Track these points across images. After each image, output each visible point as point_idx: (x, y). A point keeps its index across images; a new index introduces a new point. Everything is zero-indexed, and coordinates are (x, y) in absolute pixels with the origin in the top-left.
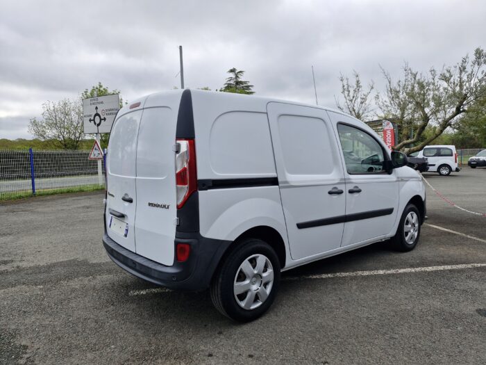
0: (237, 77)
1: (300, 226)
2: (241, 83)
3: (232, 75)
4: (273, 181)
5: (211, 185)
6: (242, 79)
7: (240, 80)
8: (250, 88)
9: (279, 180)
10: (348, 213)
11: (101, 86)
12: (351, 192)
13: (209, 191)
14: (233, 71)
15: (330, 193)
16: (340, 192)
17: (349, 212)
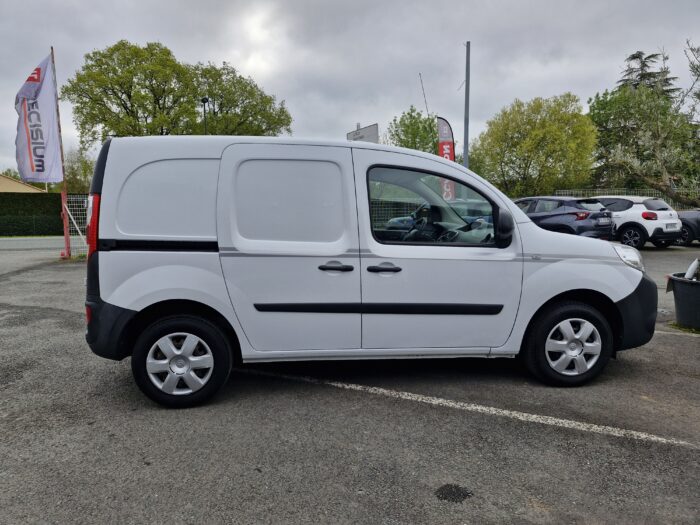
0: (644, 65)
1: (261, 308)
2: (651, 75)
3: (635, 64)
4: (212, 246)
5: (114, 245)
6: (654, 67)
7: (649, 71)
8: (671, 82)
9: (219, 246)
10: (366, 300)
11: (413, 111)
12: (374, 270)
13: (112, 252)
14: (637, 56)
15: (322, 268)
16: (348, 269)
17: (368, 299)
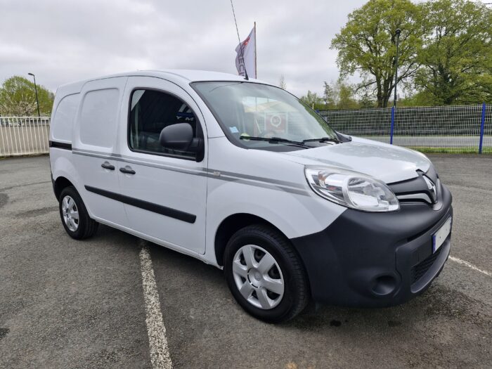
4: (68, 147)
9: (72, 147)
12: (123, 171)
15: (104, 167)
16: (112, 168)
